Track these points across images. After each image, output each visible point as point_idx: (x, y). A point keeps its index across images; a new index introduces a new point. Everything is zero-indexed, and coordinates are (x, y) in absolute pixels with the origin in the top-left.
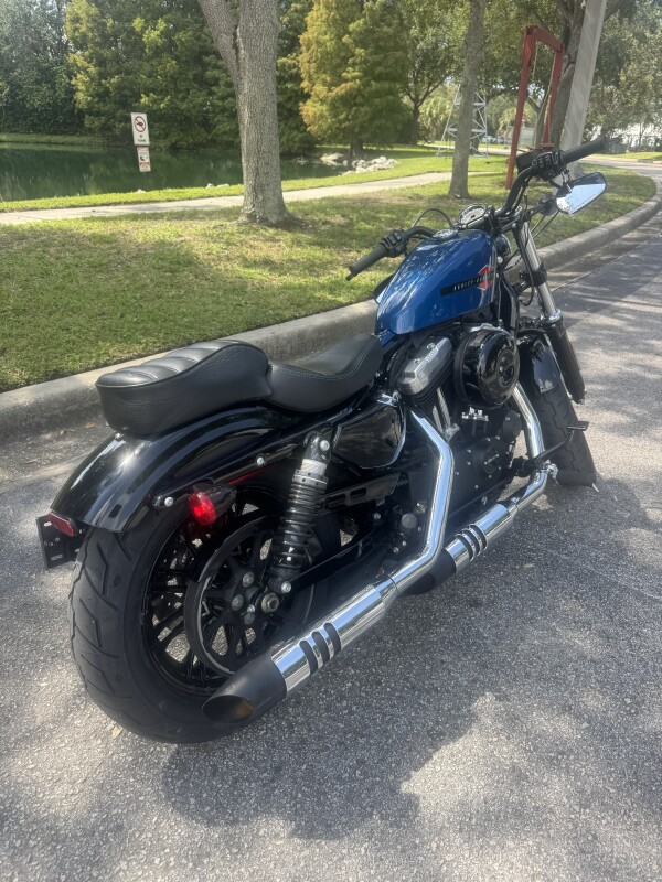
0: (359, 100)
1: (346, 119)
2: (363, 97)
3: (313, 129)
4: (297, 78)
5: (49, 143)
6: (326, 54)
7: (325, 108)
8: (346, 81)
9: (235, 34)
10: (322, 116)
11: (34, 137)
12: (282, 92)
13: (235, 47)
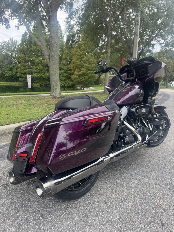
0: (85, 75)
1: (82, 79)
2: (86, 74)
3: (75, 81)
7: (77, 76)
8: (82, 71)
11: (6, 83)
12: (67, 73)
13: (49, 58)
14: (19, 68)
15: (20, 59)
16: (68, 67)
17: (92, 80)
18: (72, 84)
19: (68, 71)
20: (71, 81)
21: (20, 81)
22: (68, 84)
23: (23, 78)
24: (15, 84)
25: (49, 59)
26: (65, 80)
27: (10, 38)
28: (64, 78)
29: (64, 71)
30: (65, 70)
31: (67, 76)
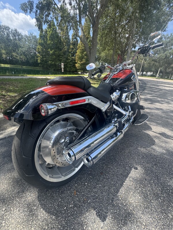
1: (83, 67)
3: (77, 68)
4: (75, 60)
5: (33, 68)
6: (80, 57)
7: (79, 65)
8: (83, 61)
9: (90, 52)
10: (79, 66)
11: (30, 67)
12: (72, 62)
13: (90, 53)
14: (39, 57)
16: (72, 58)
18: (75, 70)
20: (75, 68)
21: (40, 66)
22: (73, 70)
23: (42, 64)
24: (37, 68)
27: (31, 33)
28: (70, 66)
30: (71, 60)
31: (72, 64)
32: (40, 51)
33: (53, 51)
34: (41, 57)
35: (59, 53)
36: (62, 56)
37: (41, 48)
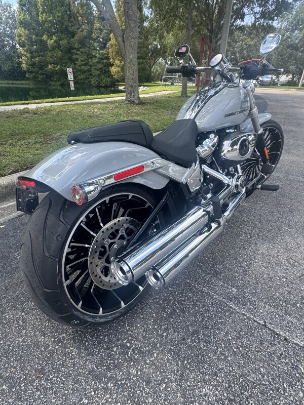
7: (119, 69)
12: (102, 63)
14: (23, 55)
15: (23, 39)
16: (102, 53)
17: (143, 74)
18: (110, 81)
19: (104, 59)
20: (109, 77)
21: (28, 79)
22: (106, 81)
23: (31, 72)
24: (21, 84)
25: (123, 43)
26: (99, 75)
28: (98, 72)
29: (97, 60)
30: (99, 58)
31: (101, 68)
32: (24, 42)
33: (54, 38)
34: (28, 55)
35: (69, 43)
36: (78, 50)
37: (25, 34)
